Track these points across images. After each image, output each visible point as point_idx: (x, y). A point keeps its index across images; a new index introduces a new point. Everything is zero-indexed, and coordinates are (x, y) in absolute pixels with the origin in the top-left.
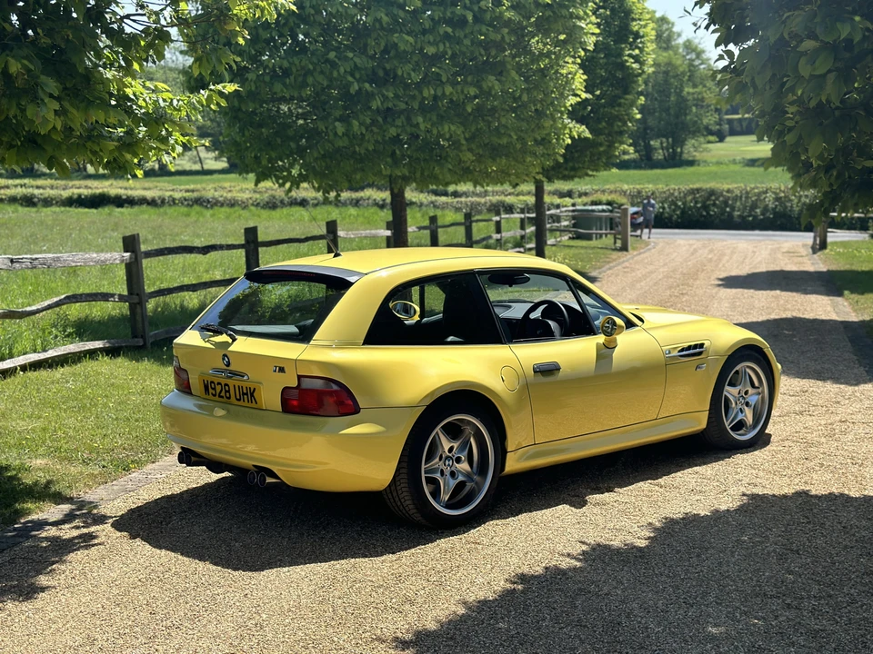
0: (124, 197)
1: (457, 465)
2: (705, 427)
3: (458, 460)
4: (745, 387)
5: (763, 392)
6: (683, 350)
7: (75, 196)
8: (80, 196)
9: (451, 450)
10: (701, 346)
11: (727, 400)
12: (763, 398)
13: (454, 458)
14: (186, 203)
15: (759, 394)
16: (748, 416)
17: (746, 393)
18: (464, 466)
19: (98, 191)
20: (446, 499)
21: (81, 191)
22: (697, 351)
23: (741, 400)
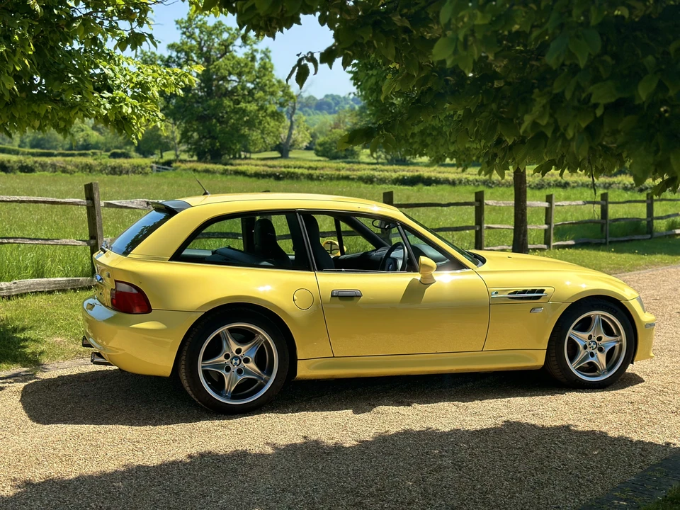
0: (433, 178)
1: (245, 365)
2: (543, 364)
3: (247, 361)
4: (598, 333)
5: (621, 341)
6: (515, 293)
7: (401, 177)
8: (404, 177)
9: (239, 351)
10: (542, 291)
11: (574, 348)
12: (621, 346)
13: (242, 359)
14: (477, 184)
15: (618, 342)
16: (601, 359)
17: (600, 339)
18: (252, 366)
19: (416, 174)
20: (232, 391)
21: (405, 173)
22: (534, 295)
23: (592, 344)
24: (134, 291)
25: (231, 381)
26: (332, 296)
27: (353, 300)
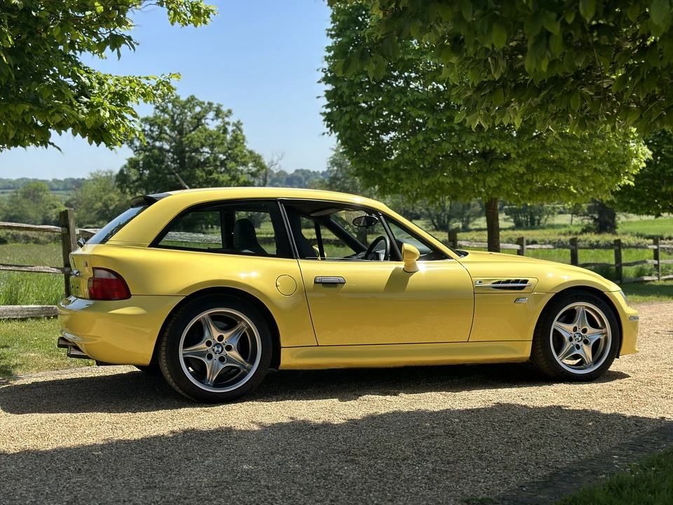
1: (227, 352)
2: (529, 356)
3: (229, 348)
4: (583, 325)
5: (606, 333)
6: (499, 282)
9: (221, 338)
10: (525, 282)
11: (559, 340)
12: (606, 339)
13: (224, 347)
15: (603, 334)
16: (587, 352)
17: (585, 331)
18: (234, 354)
20: (214, 379)
22: (517, 285)
23: (577, 337)
24: (113, 277)
25: (213, 368)
26: (315, 282)
27: (336, 287)
